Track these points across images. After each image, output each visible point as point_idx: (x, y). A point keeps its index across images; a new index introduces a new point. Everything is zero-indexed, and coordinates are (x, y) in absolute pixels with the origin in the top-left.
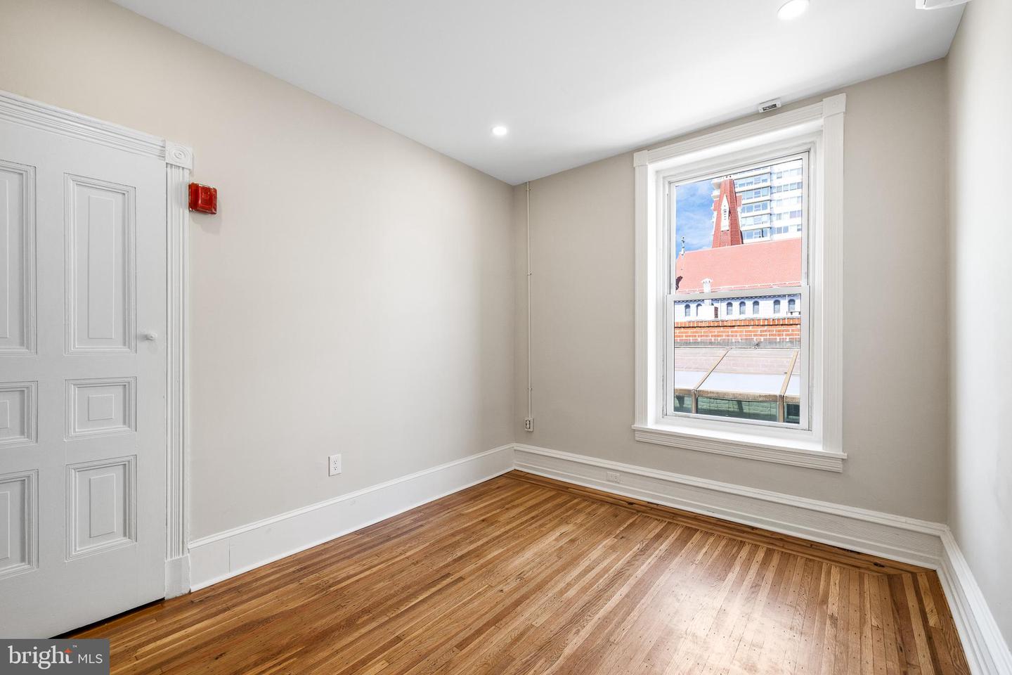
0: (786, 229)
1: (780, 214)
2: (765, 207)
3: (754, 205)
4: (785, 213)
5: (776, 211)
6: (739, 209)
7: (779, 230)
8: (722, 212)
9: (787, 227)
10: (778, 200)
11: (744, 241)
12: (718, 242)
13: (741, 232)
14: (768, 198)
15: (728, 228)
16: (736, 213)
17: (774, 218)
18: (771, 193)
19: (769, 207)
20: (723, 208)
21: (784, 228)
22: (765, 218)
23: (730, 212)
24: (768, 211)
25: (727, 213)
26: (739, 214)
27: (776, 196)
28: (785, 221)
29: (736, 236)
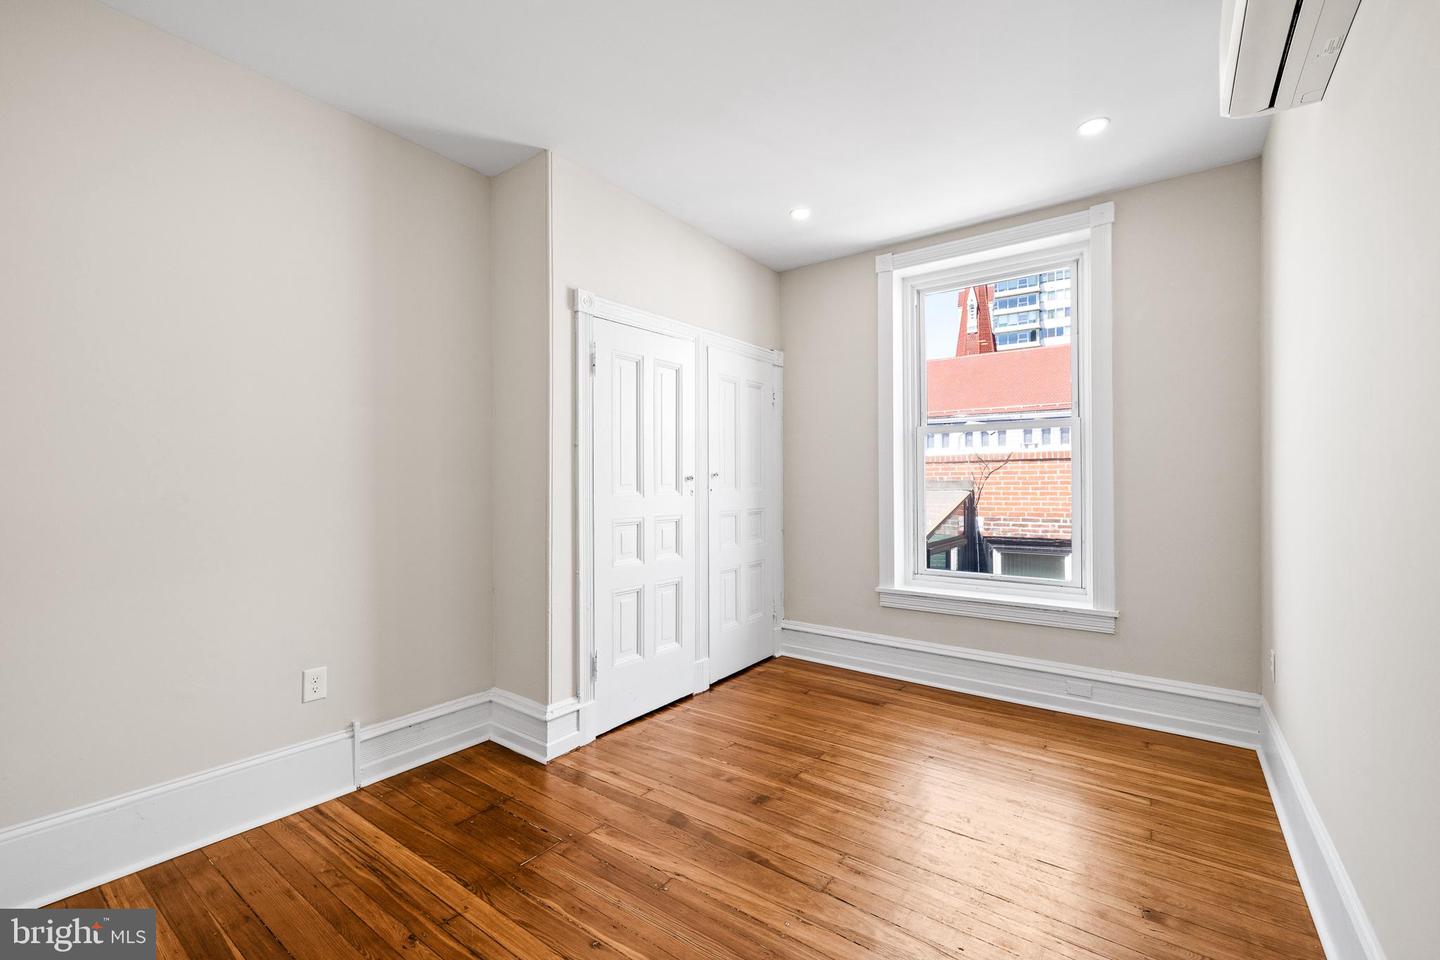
0: (1060, 331)
1: (1052, 311)
2: (1032, 301)
3: (1018, 297)
4: (1058, 310)
5: (1047, 306)
6: (991, 305)
7: (1051, 333)
8: (968, 308)
9: (1062, 328)
10: (1049, 292)
11: (999, 347)
12: (963, 348)
13: (994, 336)
14: (1037, 288)
15: (976, 330)
16: (987, 310)
17: (1045, 316)
18: (1041, 283)
19: (1038, 301)
20: (969, 303)
21: (1058, 329)
22: (1032, 316)
23: (978, 309)
24: (1036, 306)
25: (975, 310)
26: (990, 310)
27: (1047, 287)
28: (1060, 321)
29: (988, 341)
